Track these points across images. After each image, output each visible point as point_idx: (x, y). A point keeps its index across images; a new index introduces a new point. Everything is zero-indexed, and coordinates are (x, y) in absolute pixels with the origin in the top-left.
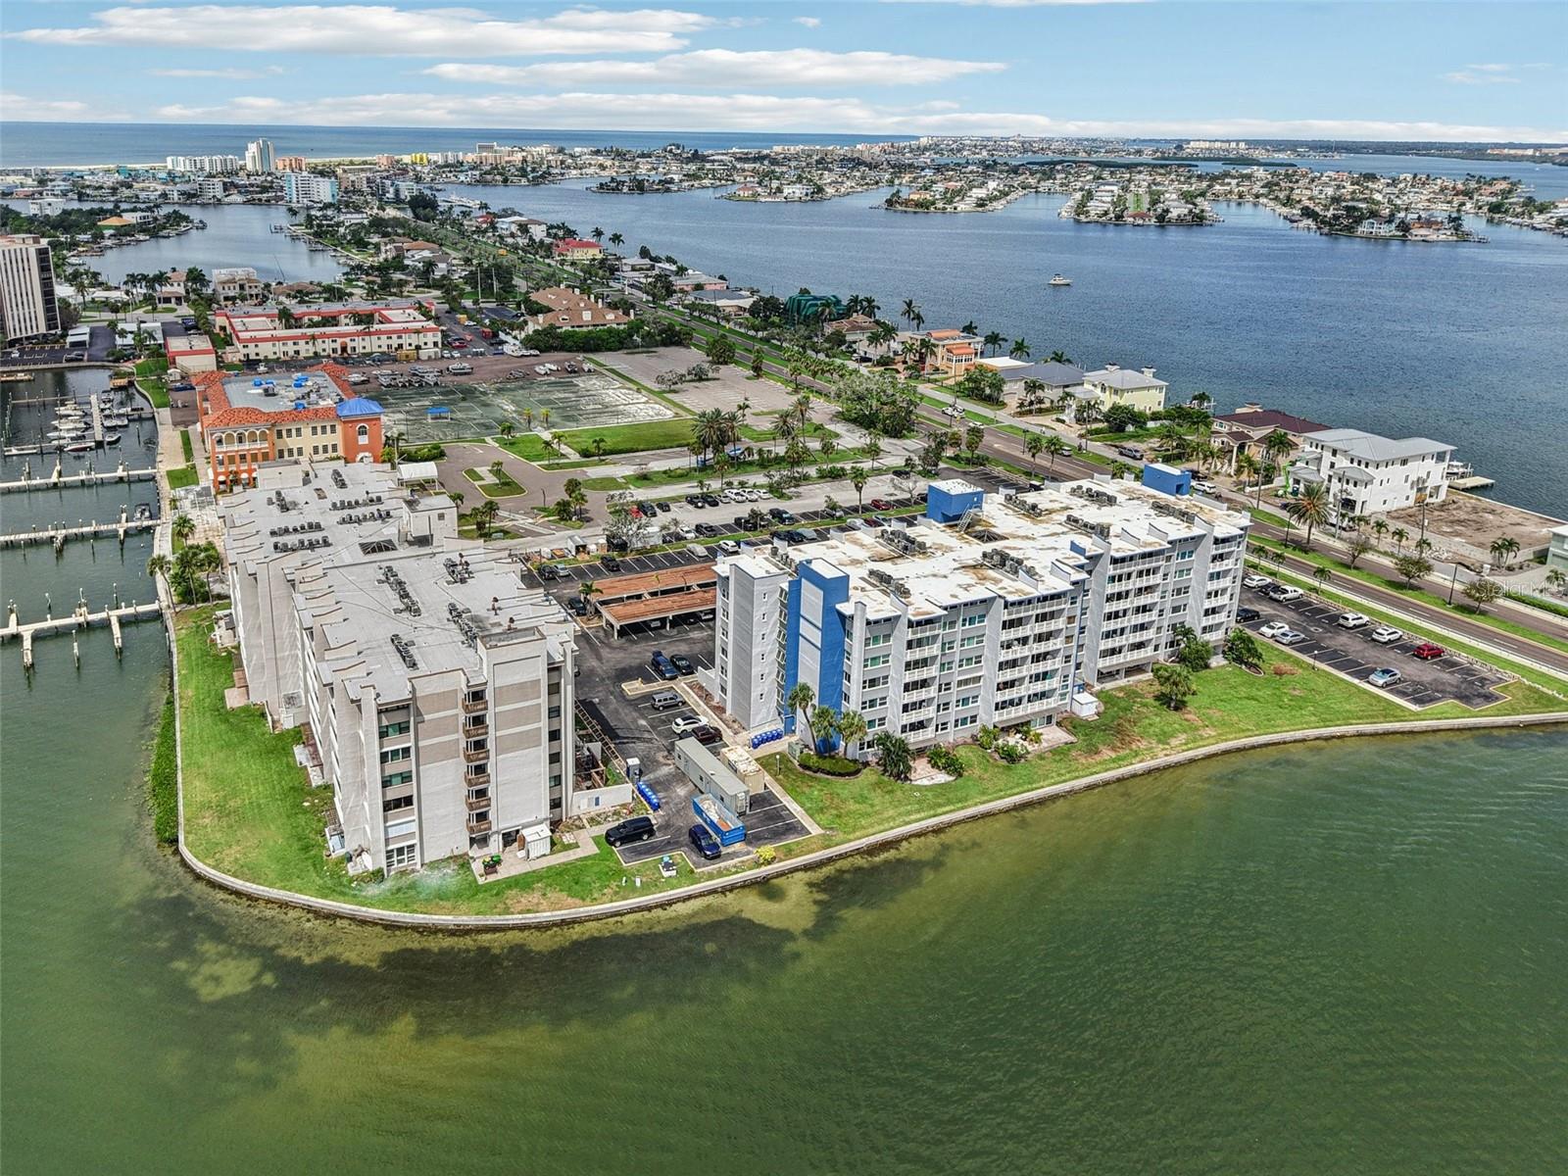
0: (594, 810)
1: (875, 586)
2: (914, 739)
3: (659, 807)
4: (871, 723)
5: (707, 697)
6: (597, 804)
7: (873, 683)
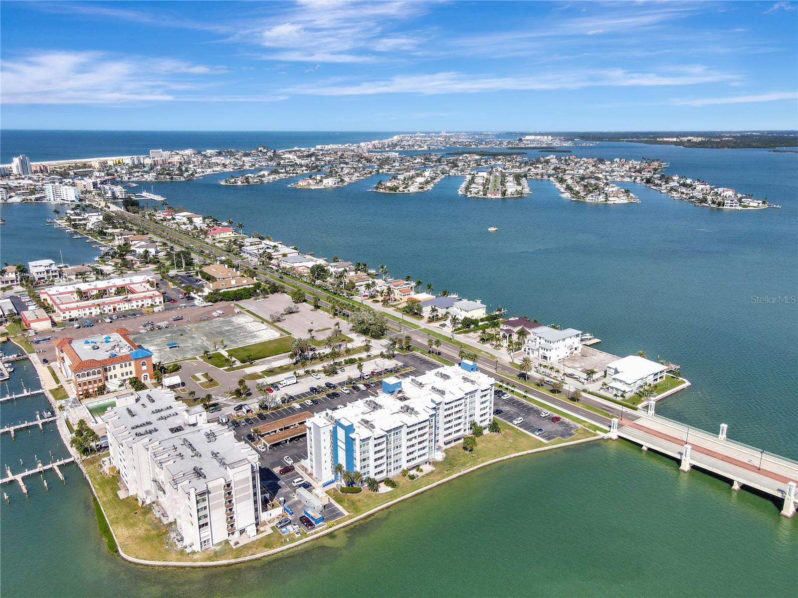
0: (270, 518)
1: (363, 425)
2: (378, 478)
3: (293, 513)
4: (365, 474)
5: (306, 470)
6: (271, 515)
7: (364, 460)
